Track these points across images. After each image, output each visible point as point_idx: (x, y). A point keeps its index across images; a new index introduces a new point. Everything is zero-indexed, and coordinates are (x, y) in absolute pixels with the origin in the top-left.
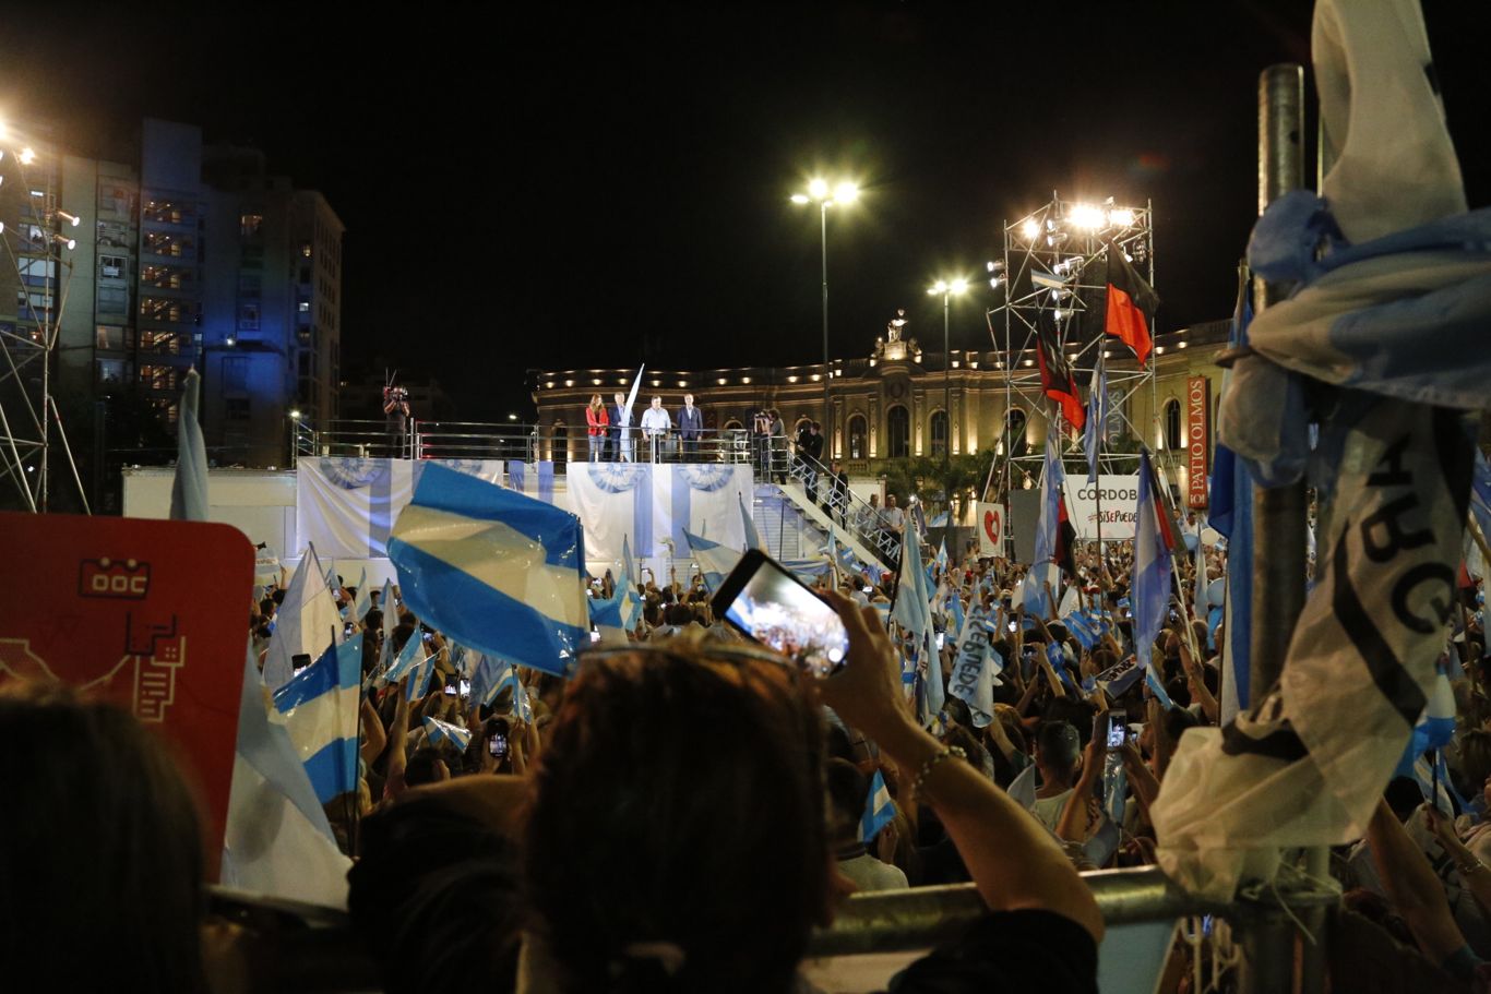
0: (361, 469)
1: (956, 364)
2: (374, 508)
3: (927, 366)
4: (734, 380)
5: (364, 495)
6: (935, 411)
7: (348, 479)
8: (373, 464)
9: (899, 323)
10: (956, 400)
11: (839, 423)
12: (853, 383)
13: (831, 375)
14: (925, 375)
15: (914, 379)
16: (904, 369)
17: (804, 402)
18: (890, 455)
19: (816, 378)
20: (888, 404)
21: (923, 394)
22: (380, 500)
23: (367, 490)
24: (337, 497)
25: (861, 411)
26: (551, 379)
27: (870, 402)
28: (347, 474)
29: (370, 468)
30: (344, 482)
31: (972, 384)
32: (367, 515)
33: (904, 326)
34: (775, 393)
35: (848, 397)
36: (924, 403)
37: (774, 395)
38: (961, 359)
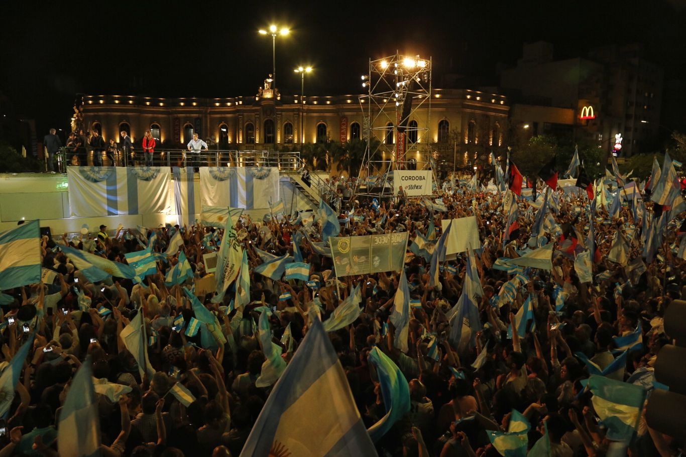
0: (101, 172)
1: (296, 101)
2: (109, 192)
3: (282, 102)
4: (188, 104)
5: (103, 185)
6: (286, 122)
7: (95, 177)
8: (107, 169)
9: (270, 80)
10: (296, 118)
11: (241, 126)
12: (248, 108)
13: (237, 103)
14: (281, 106)
15: (276, 107)
16: (272, 103)
17: (223, 115)
18: (265, 142)
19: (229, 104)
20: (264, 119)
21: (281, 114)
22: (111, 188)
23: (105, 182)
24: (90, 187)
25: (251, 121)
26: (91, 99)
27: (255, 117)
28: (94, 175)
29: (105, 172)
30: (93, 179)
31: (303, 111)
32: (106, 195)
33: (272, 82)
34: (209, 110)
35: (245, 114)
36: (281, 119)
37: (208, 112)
38: (298, 99)
